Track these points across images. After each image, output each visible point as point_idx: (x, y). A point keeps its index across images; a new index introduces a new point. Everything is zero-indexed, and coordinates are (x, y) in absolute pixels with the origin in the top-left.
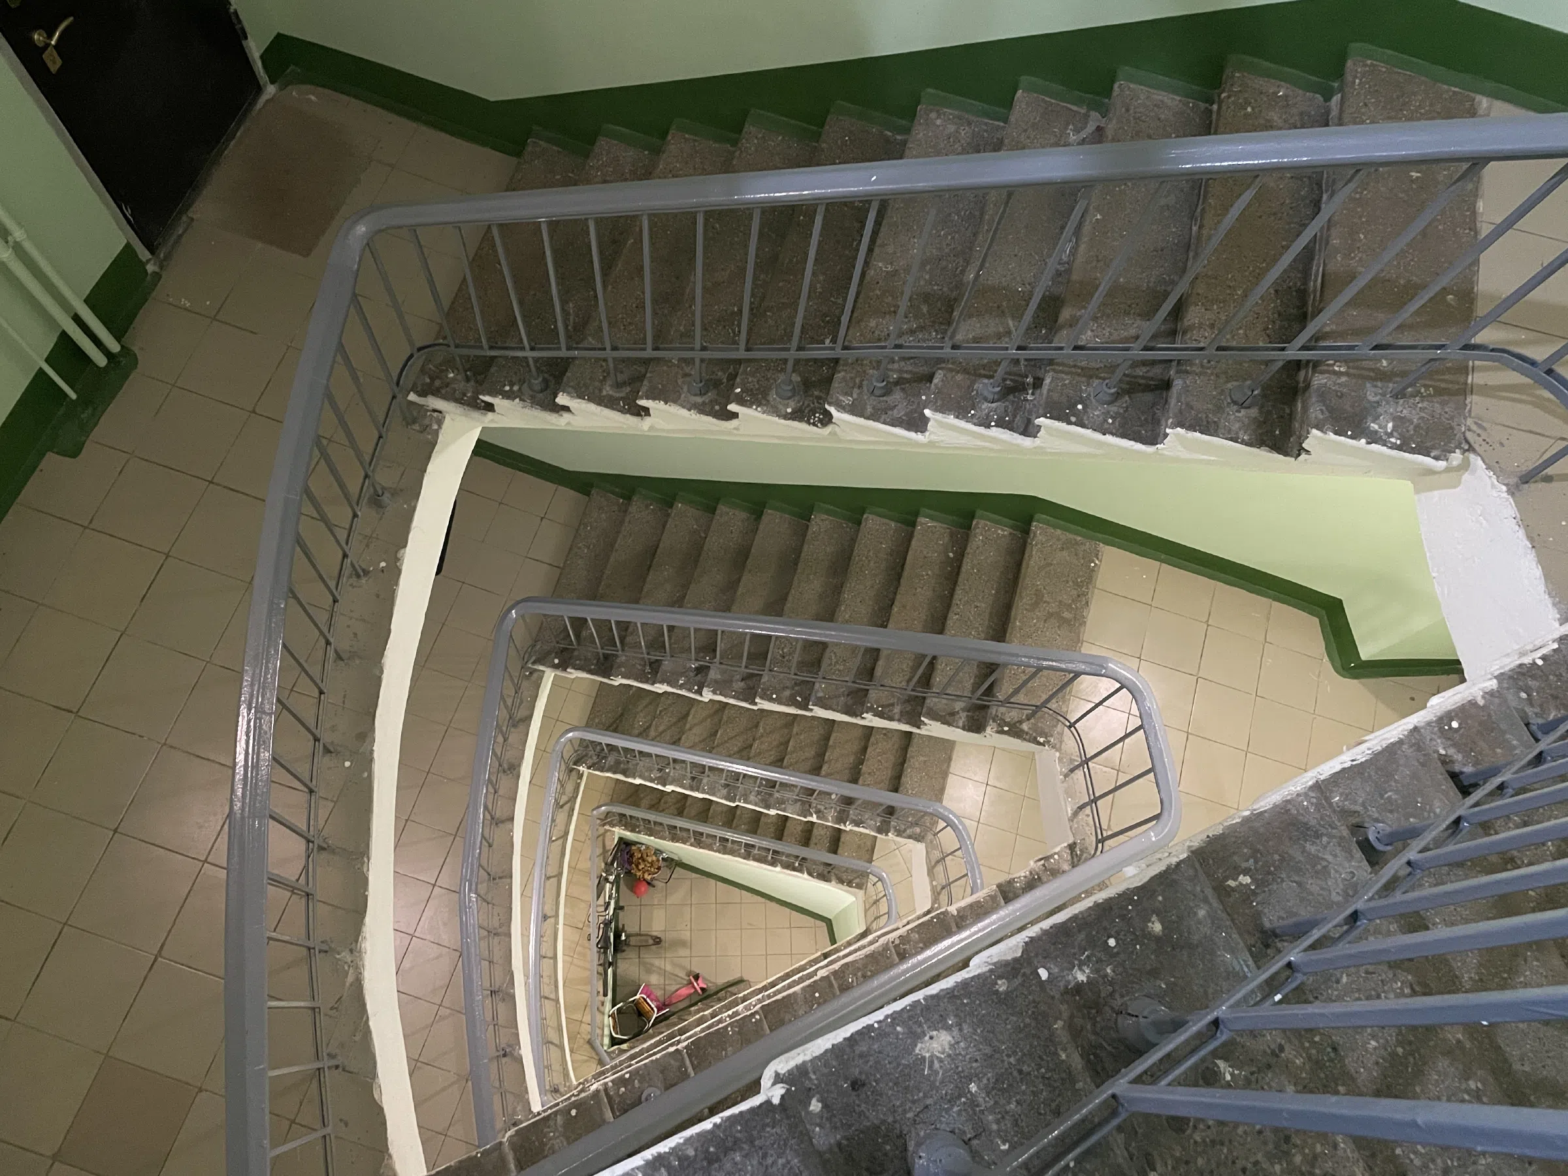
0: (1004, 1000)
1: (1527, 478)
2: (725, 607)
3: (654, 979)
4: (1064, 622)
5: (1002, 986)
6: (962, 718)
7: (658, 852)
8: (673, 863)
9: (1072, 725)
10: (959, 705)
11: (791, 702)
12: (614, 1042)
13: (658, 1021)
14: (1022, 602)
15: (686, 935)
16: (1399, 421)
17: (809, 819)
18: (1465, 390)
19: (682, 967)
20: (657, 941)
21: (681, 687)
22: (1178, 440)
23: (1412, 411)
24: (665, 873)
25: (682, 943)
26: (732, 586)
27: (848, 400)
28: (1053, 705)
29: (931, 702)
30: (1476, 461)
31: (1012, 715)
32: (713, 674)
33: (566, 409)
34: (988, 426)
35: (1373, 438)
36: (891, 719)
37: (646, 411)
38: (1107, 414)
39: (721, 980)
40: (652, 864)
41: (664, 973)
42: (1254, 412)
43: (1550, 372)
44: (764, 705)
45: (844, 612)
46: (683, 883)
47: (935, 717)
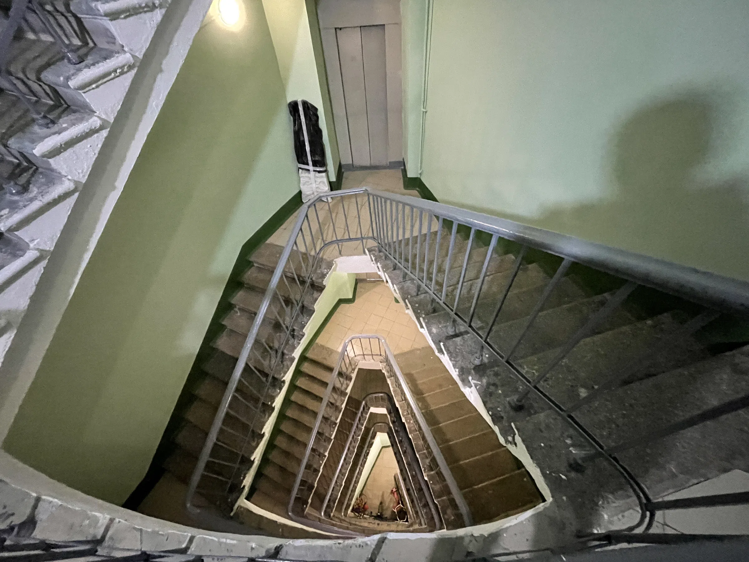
0: (429, 321)
1: (340, 253)
2: (305, 445)
3: (392, 505)
4: (331, 353)
5: (426, 321)
6: (348, 382)
7: (357, 499)
8: (361, 494)
9: (355, 356)
10: (345, 382)
11: (334, 428)
12: (407, 521)
13: (403, 504)
14: (325, 362)
15: (381, 493)
16: (325, 269)
17: (359, 439)
18: (322, 258)
19: (389, 496)
20: (381, 503)
21: (323, 462)
22: (316, 306)
23: (324, 266)
24: (363, 497)
25: (383, 495)
26: (298, 442)
27: (282, 375)
28: (350, 359)
29: (343, 389)
30: (335, 260)
31: (350, 370)
32: (322, 451)
33: (254, 459)
34: (300, 343)
35: (327, 273)
36: (344, 400)
37: (264, 433)
38: (306, 318)
39: (394, 482)
40: (360, 501)
41: (390, 501)
42: (315, 292)
43: (326, 244)
44: (333, 437)
45: (315, 410)
46: (367, 492)
47: (346, 389)
